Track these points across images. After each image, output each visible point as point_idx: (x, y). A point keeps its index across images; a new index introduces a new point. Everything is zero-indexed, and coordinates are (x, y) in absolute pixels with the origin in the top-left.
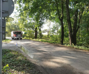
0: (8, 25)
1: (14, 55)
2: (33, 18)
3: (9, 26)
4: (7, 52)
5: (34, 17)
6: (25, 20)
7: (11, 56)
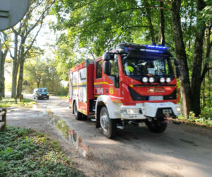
0: (31, 65)
1: (38, 147)
2: (90, 48)
3: (34, 68)
4: (21, 135)
5: (92, 45)
6: (70, 54)
7: (27, 150)
